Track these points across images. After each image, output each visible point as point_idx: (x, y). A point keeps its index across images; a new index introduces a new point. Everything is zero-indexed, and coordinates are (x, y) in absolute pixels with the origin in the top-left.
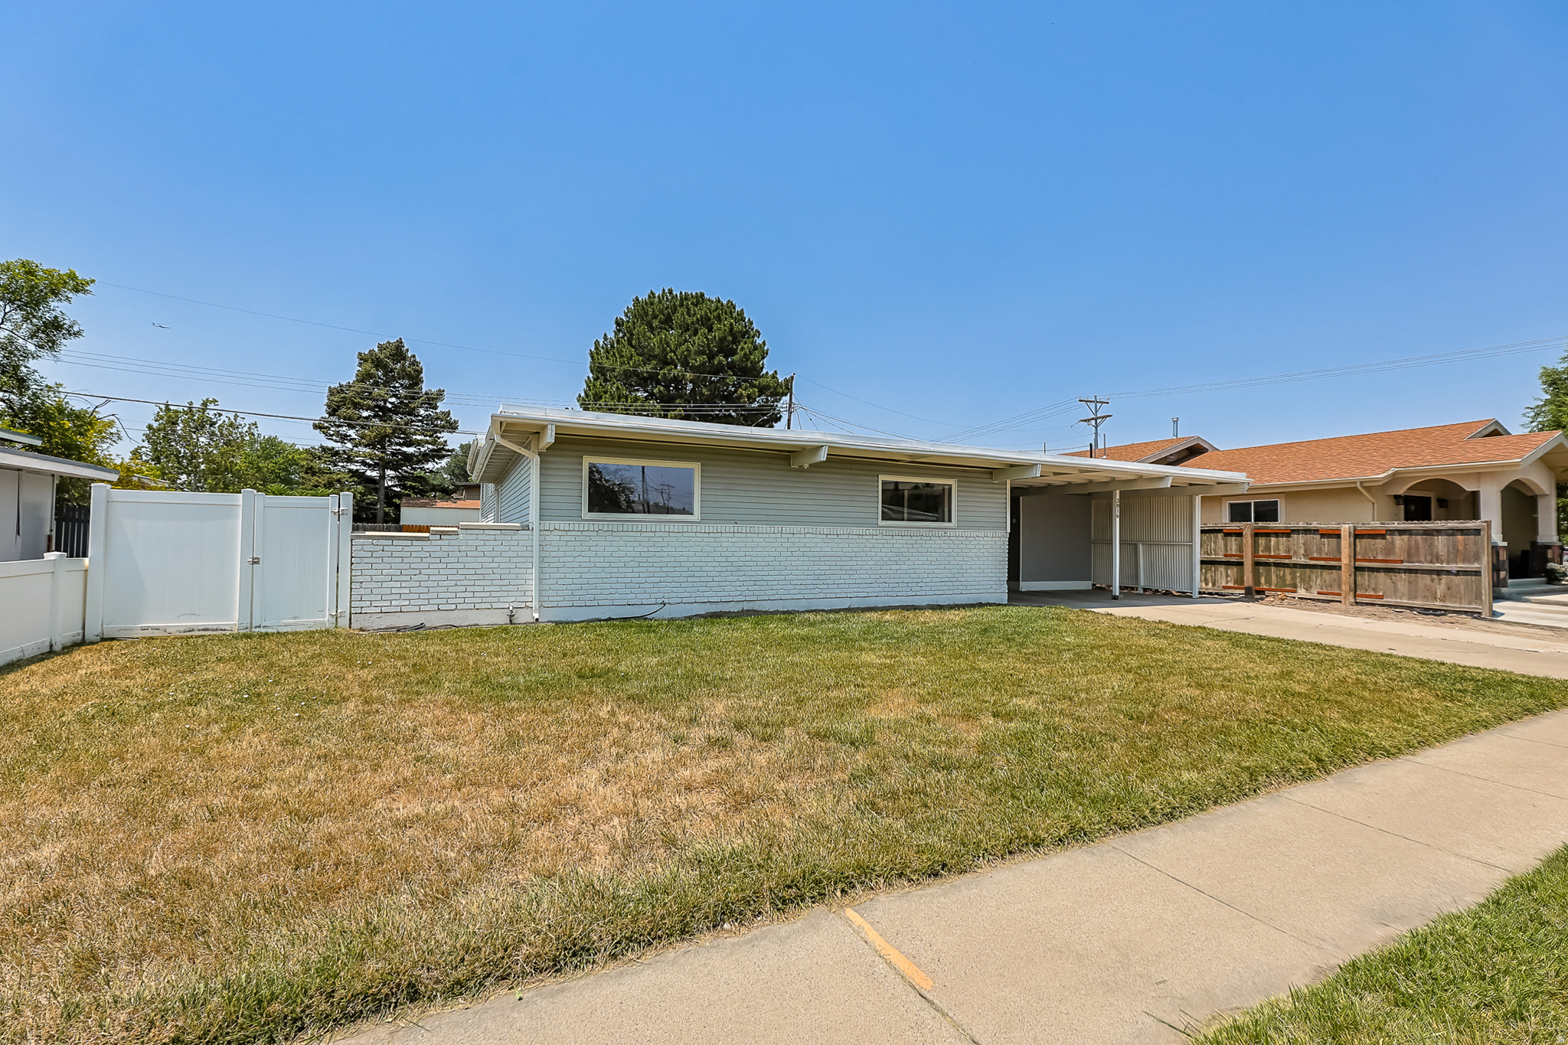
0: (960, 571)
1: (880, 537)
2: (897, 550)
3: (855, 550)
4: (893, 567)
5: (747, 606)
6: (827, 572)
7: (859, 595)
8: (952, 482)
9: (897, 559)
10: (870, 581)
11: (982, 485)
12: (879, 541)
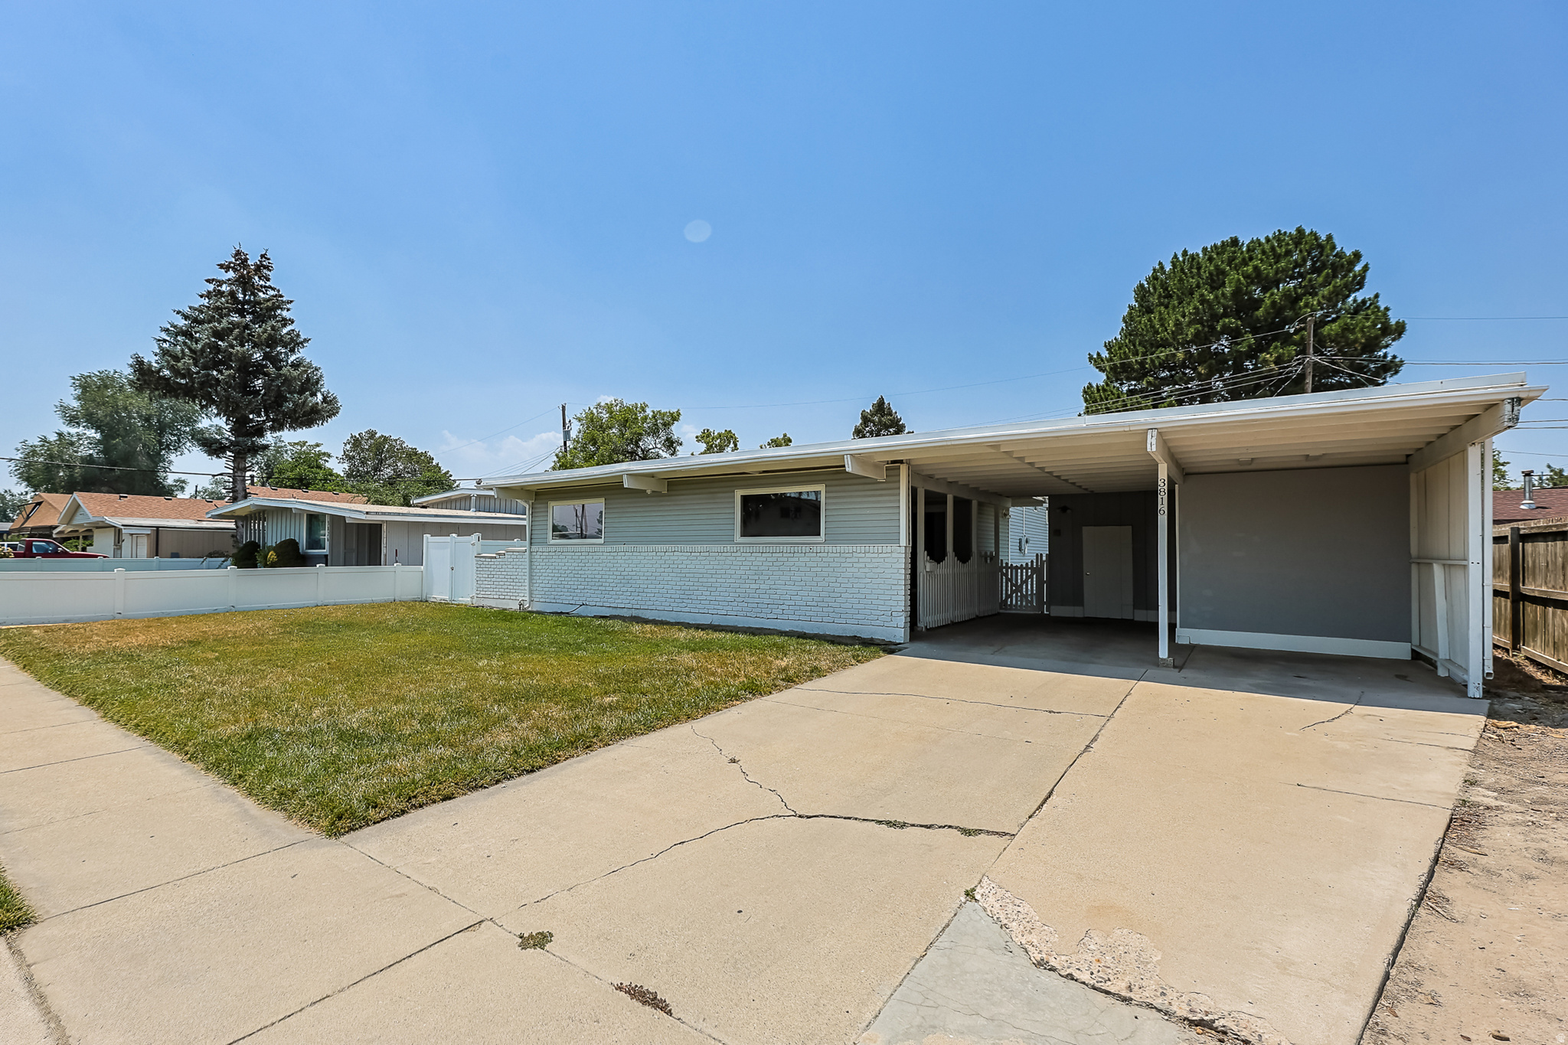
0: (832, 595)
1: (739, 554)
2: (756, 568)
3: (715, 567)
4: (752, 586)
5: (635, 613)
6: (691, 588)
7: (719, 612)
8: (821, 488)
9: (756, 577)
10: (729, 599)
11: (861, 487)
12: (738, 559)
